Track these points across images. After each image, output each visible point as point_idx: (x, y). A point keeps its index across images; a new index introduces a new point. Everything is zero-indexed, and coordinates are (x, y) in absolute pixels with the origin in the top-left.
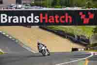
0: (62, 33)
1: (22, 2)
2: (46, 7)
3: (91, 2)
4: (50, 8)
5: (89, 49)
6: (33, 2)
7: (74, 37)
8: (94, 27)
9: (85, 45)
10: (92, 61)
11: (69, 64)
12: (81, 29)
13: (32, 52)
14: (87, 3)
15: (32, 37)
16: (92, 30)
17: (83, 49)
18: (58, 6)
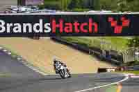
0: (83, 47)
1: (27, 3)
2: (61, 10)
3: (125, 3)
4: (66, 11)
5: (122, 69)
6: (42, 4)
7: (101, 52)
8: (130, 38)
9: (116, 64)
10: (127, 87)
11: (94, 90)
12: (110, 41)
13: (40, 74)
14: (119, 4)
15: (40, 53)
16: (126, 42)
17: (114, 70)
18: (77, 9)
